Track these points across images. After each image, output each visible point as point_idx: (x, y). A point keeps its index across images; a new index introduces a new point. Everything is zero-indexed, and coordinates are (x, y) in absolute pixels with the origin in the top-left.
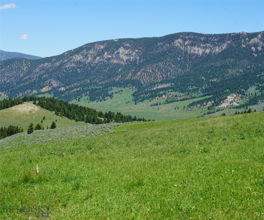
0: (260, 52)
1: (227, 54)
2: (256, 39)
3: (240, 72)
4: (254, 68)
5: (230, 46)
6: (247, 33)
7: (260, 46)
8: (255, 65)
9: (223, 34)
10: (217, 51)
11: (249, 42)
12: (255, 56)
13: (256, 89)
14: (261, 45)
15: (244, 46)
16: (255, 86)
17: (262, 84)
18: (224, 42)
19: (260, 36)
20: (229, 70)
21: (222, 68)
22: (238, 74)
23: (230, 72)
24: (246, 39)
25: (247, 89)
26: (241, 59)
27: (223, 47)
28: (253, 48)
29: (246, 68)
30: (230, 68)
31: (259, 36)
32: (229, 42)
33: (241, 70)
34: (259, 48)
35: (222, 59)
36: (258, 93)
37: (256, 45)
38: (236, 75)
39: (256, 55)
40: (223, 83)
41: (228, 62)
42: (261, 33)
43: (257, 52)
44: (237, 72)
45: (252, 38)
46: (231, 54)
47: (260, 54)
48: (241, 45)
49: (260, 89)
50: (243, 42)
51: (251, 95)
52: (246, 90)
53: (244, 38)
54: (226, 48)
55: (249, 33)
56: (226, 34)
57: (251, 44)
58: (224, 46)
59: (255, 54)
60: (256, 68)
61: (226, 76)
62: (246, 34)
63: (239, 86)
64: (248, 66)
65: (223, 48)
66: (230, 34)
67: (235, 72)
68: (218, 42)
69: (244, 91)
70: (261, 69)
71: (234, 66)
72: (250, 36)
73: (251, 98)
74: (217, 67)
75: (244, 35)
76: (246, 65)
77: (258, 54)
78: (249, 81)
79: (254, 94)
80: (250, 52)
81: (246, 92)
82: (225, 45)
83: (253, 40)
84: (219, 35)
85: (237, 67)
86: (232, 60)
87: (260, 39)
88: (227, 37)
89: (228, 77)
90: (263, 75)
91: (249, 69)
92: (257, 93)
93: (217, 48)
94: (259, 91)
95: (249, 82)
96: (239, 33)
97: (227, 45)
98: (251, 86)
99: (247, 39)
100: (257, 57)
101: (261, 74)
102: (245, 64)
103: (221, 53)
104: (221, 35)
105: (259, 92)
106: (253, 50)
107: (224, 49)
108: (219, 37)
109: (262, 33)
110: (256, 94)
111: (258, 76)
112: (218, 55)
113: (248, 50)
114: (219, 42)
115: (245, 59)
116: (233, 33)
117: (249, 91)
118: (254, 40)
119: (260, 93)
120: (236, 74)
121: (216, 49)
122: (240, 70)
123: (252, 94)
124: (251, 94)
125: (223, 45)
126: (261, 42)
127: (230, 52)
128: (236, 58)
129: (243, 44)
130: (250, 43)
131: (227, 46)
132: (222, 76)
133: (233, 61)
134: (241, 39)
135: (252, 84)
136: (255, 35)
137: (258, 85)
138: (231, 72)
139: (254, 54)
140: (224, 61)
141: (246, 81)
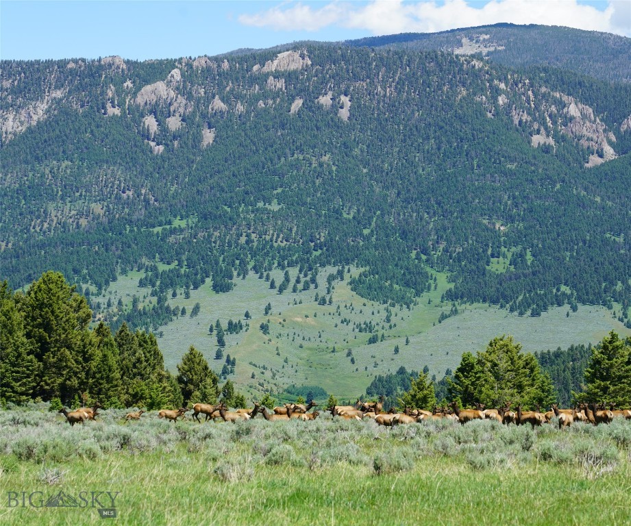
0: (175, 138)
1: (45, 141)
2: (160, 86)
3: (91, 216)
4: (147, 201)
5: (60, 112)
6: (128, 62)
7: (177, 115)
8: (152, 189)
9: (38, 62)
10: (10, 130)
11: (135, 95)
12: (155, 153)
13: (142, 284)
14: (181, 110)
15: (117, 111)
16: (143, 271)
17: (169, 263)
18: (39, 96)
19: (176, 73)
20: (51, 207)
21: (24, 198)
22: (83, 222)
23: (53, 213)
24: (125, 85)
25: (107, 283)
26: (99, 163)
27: (32, 115)
28: (151, 122)
29: (118, 198)
30: (53, 200)
31: (172, 76)
32: (58, 94)
33: (98, 208)
34: (174, 123)
35: (27, 162)
36: (147, 301)
37: (160, 110)
38: (78, 226)
39: (161, 148)
40: (18, 257)
41: (47, 171)
42: (181, 64)
43: (164, 136)
44: (80, 214)
45: (147, 82)
46: (63, 141)
47: (176, 143)
48: (104, 107)
49: (158, 283)
50: (110, 94)
51: (114, 309)
52: (100, 288)
53: (118, 81)
54: (45, 116)
55: (136, 62)
56: (49, 64)
57: (142, 104)
58: (39, 111)
59: (158, 144)
60: (156, 200)
61: (38, 229)
62: (125, 67)
63: (76, 271)
64: (124, 192)
65: (35, 118)
66: (62, 64)
67: (73, 212)
68: (16, 91)
69: (93, 289)
70: (171, 206)
71: (70, 190)
72: (142, 72)
73: (115, 319)
74: (5, 195)
75: (118, 67)
76: (119, 186)
77: (167, 145)
78: (119, 252)
79: (127, 301)
80: (139, 138)
81: (98, 294)
82: (42, 107)
83: (148, 88)
84: (20, 63)
85: (81, 195)
86: (64, 165)
87: (177, 88)
88: (51, 73)
89: (44, 233)
90: (175, 228)
91: (128, 203)
92: (141, 299)
93: (11, 117)
94: (150, 292)
95: (120, 257)
96: (100, 60)
97: (50, 107)
98: (124, 272)
99: (129, 84)
100: (162, 156)
101: (170, 223)
102: (113, 184)
103: (24, 137)
104: (30, 64)
105: (153, 295)
106: (148, 130)
107: (38, 122)
108: (20, 74)
109: (187, 64)
110: (135, 302)
111: (158, 229)
112: (12, 143)
113: (128, 127)
114: (21, 92)
115: (115, 163)
116: (75, 61)
117: (110, 293)
118: (153, 92)
119: (155, 299)
120: (78, 223)
121: (5, 119)
122: (93, 205)
123: (120, 303)
124: (116, 303)
125: (35, 108)
126: (182, 100)
127: (57, 132)
128: (82, 160)
129: (112, 102)
130: (140, 100)
131: (48, 111)
132: (21, 231)
133: (68, 171)
134: (106, 85)
135: (129, 263)
136: (157, 70)
137: (154, 269)
138: (59, 212)
139: (152, 144)
140: (33, 169)
141: (107, 250)
